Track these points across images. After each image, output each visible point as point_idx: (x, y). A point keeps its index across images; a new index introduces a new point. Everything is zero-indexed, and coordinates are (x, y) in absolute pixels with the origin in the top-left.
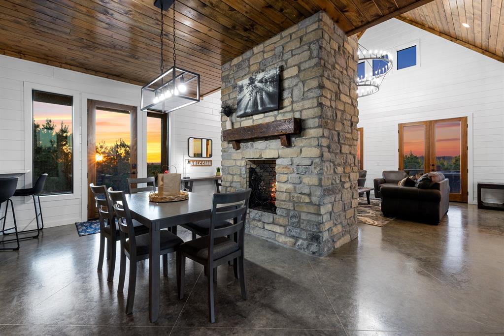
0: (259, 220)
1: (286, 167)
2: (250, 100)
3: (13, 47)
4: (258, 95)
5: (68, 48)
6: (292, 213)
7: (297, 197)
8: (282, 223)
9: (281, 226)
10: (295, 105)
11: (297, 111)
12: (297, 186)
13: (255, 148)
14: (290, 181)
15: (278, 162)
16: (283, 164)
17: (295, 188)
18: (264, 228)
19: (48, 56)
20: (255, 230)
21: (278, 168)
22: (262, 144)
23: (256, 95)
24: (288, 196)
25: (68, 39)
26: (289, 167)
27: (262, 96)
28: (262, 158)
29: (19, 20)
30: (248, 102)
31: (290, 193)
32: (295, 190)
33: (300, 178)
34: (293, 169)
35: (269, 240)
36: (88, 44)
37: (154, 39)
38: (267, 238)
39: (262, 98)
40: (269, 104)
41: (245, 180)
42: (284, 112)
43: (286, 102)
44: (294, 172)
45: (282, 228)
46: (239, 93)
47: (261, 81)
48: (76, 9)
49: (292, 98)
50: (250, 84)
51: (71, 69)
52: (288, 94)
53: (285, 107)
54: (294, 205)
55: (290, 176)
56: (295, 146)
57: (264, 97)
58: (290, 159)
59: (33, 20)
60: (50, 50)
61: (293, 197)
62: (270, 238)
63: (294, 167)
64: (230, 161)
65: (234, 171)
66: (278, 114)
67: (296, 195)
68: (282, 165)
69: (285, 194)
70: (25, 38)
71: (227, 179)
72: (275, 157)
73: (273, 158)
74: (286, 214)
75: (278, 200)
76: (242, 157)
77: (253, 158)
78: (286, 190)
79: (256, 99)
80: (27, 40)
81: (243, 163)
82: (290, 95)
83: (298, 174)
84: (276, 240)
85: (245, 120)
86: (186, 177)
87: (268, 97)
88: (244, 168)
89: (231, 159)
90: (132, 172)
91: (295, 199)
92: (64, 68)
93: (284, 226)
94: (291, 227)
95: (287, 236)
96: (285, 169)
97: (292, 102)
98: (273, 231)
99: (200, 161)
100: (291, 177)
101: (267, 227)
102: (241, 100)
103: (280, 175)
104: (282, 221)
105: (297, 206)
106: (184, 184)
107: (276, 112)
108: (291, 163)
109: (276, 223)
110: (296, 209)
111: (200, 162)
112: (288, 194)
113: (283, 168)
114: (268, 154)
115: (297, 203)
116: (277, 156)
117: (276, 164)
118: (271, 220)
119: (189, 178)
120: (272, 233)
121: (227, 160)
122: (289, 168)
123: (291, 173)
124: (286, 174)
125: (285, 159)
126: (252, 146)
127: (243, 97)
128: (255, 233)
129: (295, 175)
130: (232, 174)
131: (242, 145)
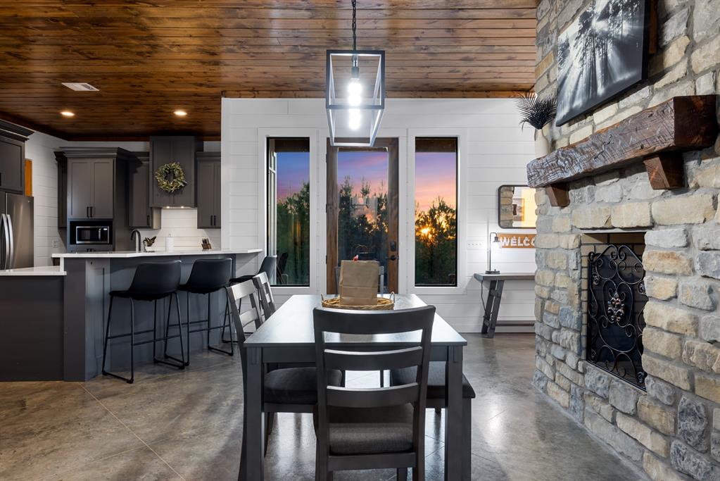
0: (605, 400)
1: (670, 256)
2: (581, 73)
3: (246, 85)
4: (597, 56)
5: (291, 67)
6: (685, 400)
7: (701, 351)
8: (657, 424)
9: (655, 430)
10: (697, 56)
11: (704, 72)
12: (704, 318)
13: (596, 200)
14: (681, 299)
15: (650, 237)
16: (662, 245)
17: (696, 322)
18: (614, 423)
19: (279, 86)
20: (595, 423)
21: (649, 257)
22: (613, 187)
23: (594, 55)
24: (677, 345)
25: (283, 53)
26: (678, 253)
27: (606, 54)
28: (614, 228)
29: (230, 47)
30: (578, 81)
31: (681, 336)
32: (696, 331)
33: (710, 291)
34: (691, 262)
35: (625, 462)
36: (306, 52)
37: (379, 5)
38: (621, 453)
39: (605, 62)
40: (621, 72)
41: (576, 285)
42: (665, 86)
43: (673, 55)
44: (694, 270)
45: (659, 438)
46: (561, 63)
47: (605, 15)
48: (266, 4)
49: (689, 34)
50: (581, 31)
51: (307, 97)
52: (679, 24)
53: (670, 69)
54: (691, 378)
55: (683, 282)
56: (697, 187)
57: (609, 55)
58: (681, 229)
59: (240, 42)
60: (276, 76)
61: (690, 349)
62: (629, 458)
63: (696, 253)
64: (549, 235)
65: (556, 262)
66: (653, 95)
67: (698, 346)
68: (659, 248)
69: (667, 335)
70: (247, 69)
71: (544, 282)
72: (642, 225)
73: (638, 228)
74: (669, 397)
75: (649, 352)
76: (572, 226)
77: (594, 229)
78: (670, 324)
79: (593, 68)
80: (250, 70)
81: (572, 241)
82: (683, 27)
83: (705, 277)
84: (642, 469)
85: (577, 129)
86: (492, 270)
87: (617, 53)
88: (573, 255)
89: (550, 232)
90: (390, 257)
91: (693, 359)
92: (299, 97)
93: (665, 435)
94: (684, 446)
95: (671, 466)
96: (667, 262)
97: (690, 49)
98: (635, 440)
99: (527, 235)
100: (683, 287)
101: (620, 420)
102: (565, 78)
103: (656, 277)
104: (655, 416)
105: (700, 380)
106: (489, 285)
107: (645, 92)
108: (683, 243)
109: (643, 418)
110: (698, 391)
111: (527, 239)
112: (677, 337)
113: (663, 257)
114: (626, 218)
115: (701, 371)
116: (646, 222)
117: (644, 244)
118: (630, 407)
119: (498, 272)
120: (634, 443)
121: (546, 233)
122: (677, 258)
123: (684, 275)
124: (672, 275)
125: (669, 230)
126: (592, 196)
127: (568, 72)
128: (595, 431)
129: (695, 282)
130: (552, 269)
131: (572, 194)
